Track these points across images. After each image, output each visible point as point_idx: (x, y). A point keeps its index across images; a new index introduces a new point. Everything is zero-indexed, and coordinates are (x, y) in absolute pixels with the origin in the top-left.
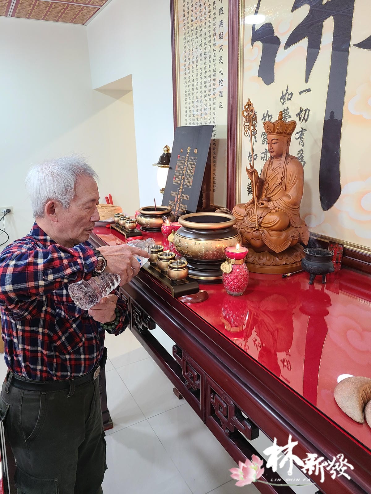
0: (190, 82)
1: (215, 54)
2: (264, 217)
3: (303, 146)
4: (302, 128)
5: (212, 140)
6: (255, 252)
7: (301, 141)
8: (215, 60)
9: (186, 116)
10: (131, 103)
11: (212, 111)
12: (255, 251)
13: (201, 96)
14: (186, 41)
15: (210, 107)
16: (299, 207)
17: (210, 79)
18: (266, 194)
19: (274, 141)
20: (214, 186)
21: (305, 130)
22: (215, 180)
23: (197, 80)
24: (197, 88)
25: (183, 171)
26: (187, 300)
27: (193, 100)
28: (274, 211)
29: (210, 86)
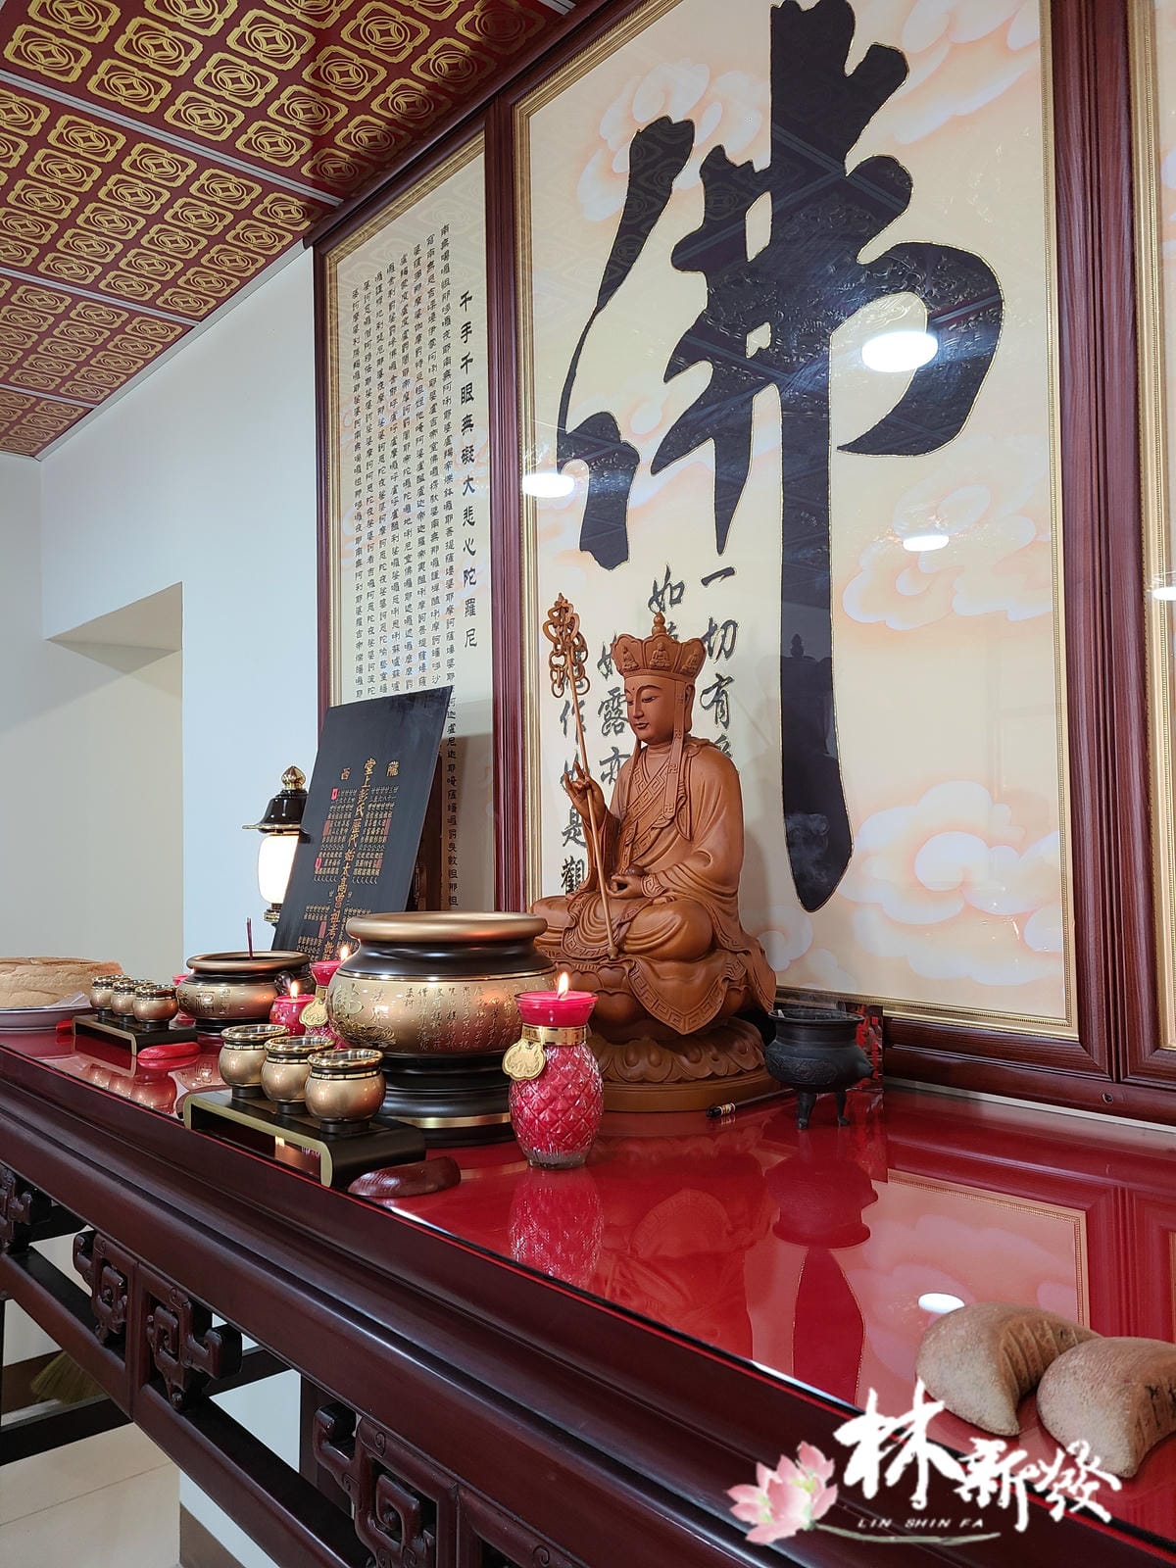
0: (372, 584)
1: (449, 502)
2: (631, 920)
3: (726, 725)
4: (718, 676)
5: (445, 740)
6: (609, 1044)
7: (719, 710)
8: (449, 518)
9: (360, 681)
10: (175, 688)
11: (444, 657)
12: (609, 1041)
13: (409, 620)
14: (362, 475)
15: (437, 646)
16: (737, 891)
17: (435, 569)
18: (631, 858)
19: (645, 694)
20: (451, 886)
21: (730, 680)
22: (454, 867)
23: (396, 576)
24: (396, 599)
25: (350, 833)
26: (383, 1188)
27: (383, 634)
28: (664, 899)
29: (437, 589)
